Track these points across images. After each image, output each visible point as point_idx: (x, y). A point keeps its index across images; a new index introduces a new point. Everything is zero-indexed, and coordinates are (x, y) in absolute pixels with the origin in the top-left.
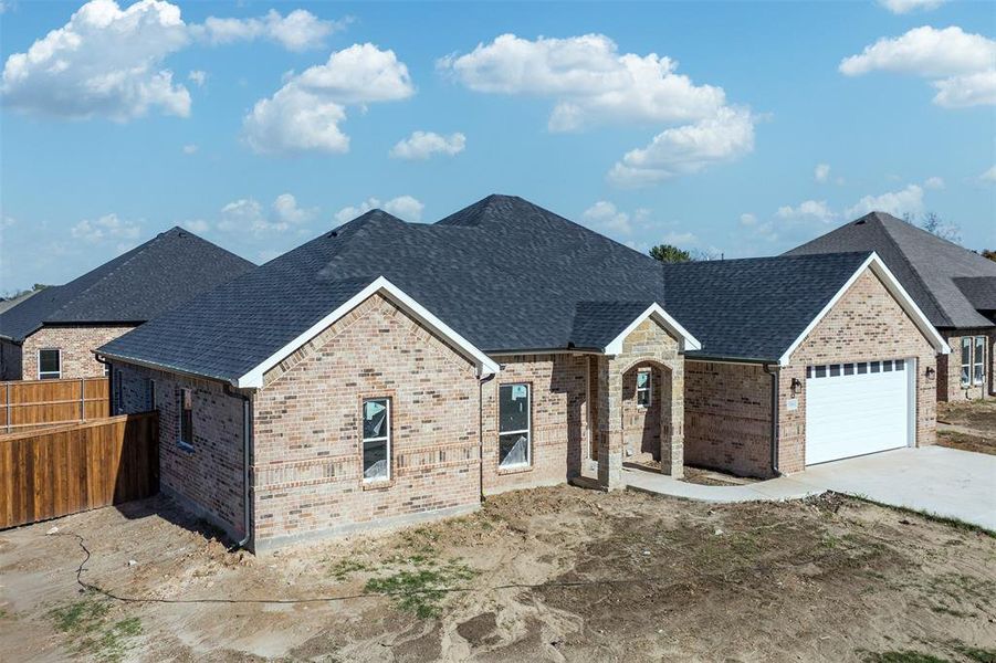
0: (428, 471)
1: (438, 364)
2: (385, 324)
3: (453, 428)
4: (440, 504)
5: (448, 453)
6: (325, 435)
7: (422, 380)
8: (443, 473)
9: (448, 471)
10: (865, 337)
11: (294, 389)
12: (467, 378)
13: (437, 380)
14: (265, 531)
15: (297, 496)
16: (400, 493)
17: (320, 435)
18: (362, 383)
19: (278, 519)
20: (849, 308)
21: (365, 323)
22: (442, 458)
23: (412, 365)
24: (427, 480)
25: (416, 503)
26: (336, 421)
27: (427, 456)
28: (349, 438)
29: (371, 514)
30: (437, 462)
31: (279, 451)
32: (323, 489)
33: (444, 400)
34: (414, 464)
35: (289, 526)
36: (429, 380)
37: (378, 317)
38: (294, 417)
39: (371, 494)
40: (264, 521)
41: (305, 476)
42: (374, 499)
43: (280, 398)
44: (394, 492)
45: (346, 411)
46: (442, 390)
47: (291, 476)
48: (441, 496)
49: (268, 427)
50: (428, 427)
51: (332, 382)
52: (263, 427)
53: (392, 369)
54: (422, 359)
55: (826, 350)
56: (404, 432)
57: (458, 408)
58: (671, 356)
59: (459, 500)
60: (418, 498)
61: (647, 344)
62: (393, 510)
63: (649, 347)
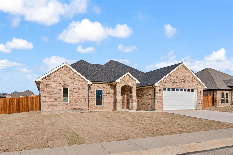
0: (76, 102)
1: (79, 81)
2: (67, 72)
3: (82, 94)
4: (79, 109)
5: (81, 99)
6: (54, 93)
7: (75, 84)
8: (80, 103)
9: (81, 103)
10: (181, 82)
11: (48, 83)
12: (85, 85)
13: (78, 85)
14: (43, 109)
15: (49, 103)
16: (71, 105)
17: (54, 92)
18: (62, 83)
19: (45, 107)
20: (177, 75)
21: (63, 72)
22: (80, 100)
23: (73, 81)
24: (76, 104)
25: (74, 108)
26: (57, 90)
27: (76, 99)
28: (60, 94)
29: (64, 109)
30: (78, 101)
31: (45, 94)
32: (54, 103)
33: (80, 89)
34: (74, 100)
35: (48, 109)
36: (77, 84)
37: (65, 71)
38: (48, 88)
39: (64, 105)
40: (43, 107)
41: (50, 100)
42: (65, 106)
43: (45, 84)
44: (69, 105)
45: (59, 89)
46: (80, 87)
47: (48, 99)
48: (79, 107)
49: (43, 90)
50: (76, 94)
51: (56, 83)
52: (42, 90)
53: (68, 81)
54: (75, 80)
55: (169, 84)
56: (71, 94)
57: (83, 91)
58: (133, 84)
59: (83, 109)
60: (74, 107)
61: (127, 81)
62: (69, 109)
63: (127, 82)
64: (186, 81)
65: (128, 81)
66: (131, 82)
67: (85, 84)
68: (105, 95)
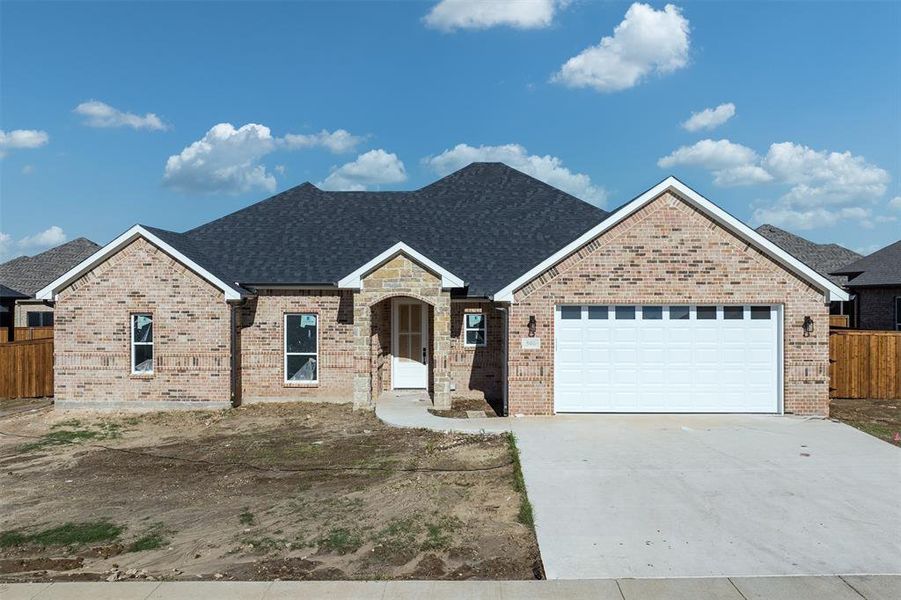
0: (184, 371)
1: (192, 291)
2: (148, 260)
3: (205, 340)
4: (194, 398)
5: (201, 360)
6: (102, 336)
7: (178, 302)
8: (197, 375)
9: (201, 373)
10: (666, 276)
11: (80, 303)
12: (218, 303)
13: (190, 304)
14: (61, 396)
15: (83, 376)
16: (160, 384)
17: (99, 336)
18: (129, 301)
19: (69, 389)
20: (635, 243)
21: (132, 259)
22: (195, 362)
23: (169, 290)
24: (182, 378)
25: (172, 394)
26: (110, 327)
27: (182, 360)
28: (120, 340)
29: (136, 396)
30: (191, 366)
31: (71, 343)
32: (100, 373)
33: (198, 318)
34: (172, 364)
35: (78, 395)
36: (184, 303)
37: (143, 254)
38: (80, 322)
39: (136, 382)
40: (60, 390)
41: (88, 363)
42: (140, 386)
43: (71, 308)
44: (154, 383)
45: (117, 321)
46: (196, 311)
47: (78, 362)
48: (194, 392)
49: (63, 327)
50: (183, 338)
51: (108, 299)
52: (59, 327)
53: (152, 293)
54: (178, 286)
55: (590, 288)
56: (163, 340)
57: (209, 325)
58: (433, 293)
59: (210, 396)
60: (175, 391)
61: (402, 280)
62: (154, 397)
63: (402, 283)
64: (701, 267)
65: (405, 277)
66: (422, 283)
67: (219, 300)
68: (325, 336)
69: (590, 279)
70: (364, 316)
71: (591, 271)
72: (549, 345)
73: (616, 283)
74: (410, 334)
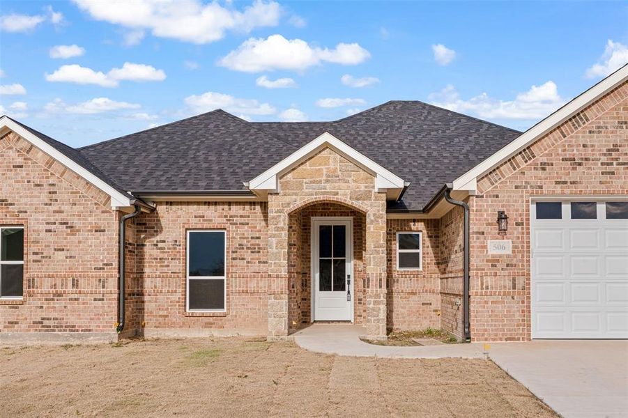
0: (60, 295)
1: (72, 198)
2: (20, 160)
3: (88, 257)
4: (72, 328)
5: (81, 281)
7: (54, 212)
8: (76, 299)
9: (82, 298)
12: (104, 212)
13: (70, 212)
16: (31, 311)
23: (45, 197)
24: (58, 304)
25: (46, 323)
27: (59, 282)
30: (70, 288)
33: (79, 231)
34: (46, 286)
36: (62, 212)
37: (12, 154)
39: (2, 309)
42: (5, 315)
44: (24, 310)
46: (77, 223)
48: (72, 320)
50: (60, 255)
53: (23, 200)
54: (55, 193)
56: (35, 257)
57: (93, 240)
58: (366, 196)
59: (93, 326)
60: (48, 319)
61: (327, 181)
62: (23, 326)
63: (328, 186)
65: (332, 177)
66: (352, 184)
67: (104, 208)
68: (234, 255)
69: (575, 163)
70: (281, 225)
71: (577, 153)
72: (523, 249)
73: (609, 169)
74: (332, 258)
